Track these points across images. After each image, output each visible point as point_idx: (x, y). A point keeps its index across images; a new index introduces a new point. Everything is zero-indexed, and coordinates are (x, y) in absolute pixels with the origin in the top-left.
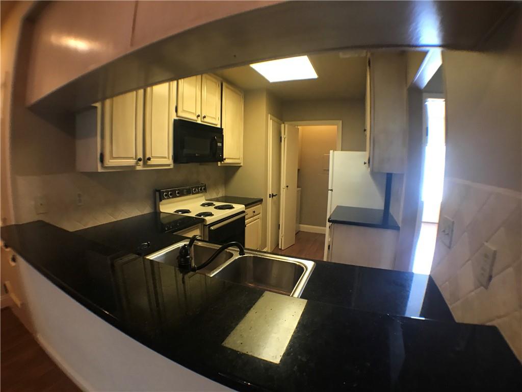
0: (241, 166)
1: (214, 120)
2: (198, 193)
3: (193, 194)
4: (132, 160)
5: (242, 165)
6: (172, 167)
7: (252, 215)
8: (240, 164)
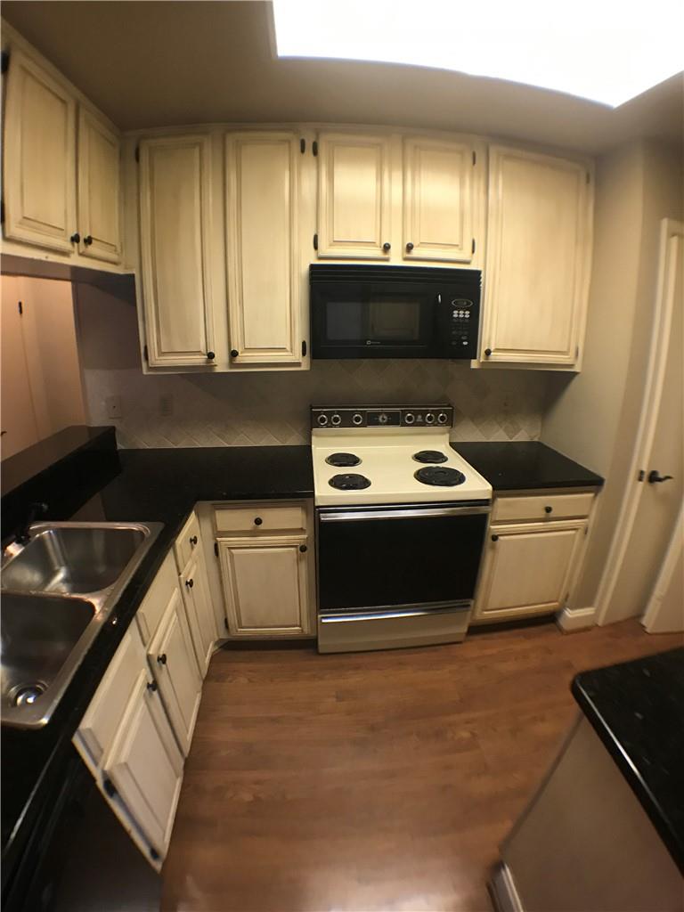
0: (575, 374)
1: (455, 250)
2: (423, 424)
3: (405, 425)
4: (199, 357)
5: (577, 369)
6: (305, 367)
7: (542, 516)
8: (571, 366)
